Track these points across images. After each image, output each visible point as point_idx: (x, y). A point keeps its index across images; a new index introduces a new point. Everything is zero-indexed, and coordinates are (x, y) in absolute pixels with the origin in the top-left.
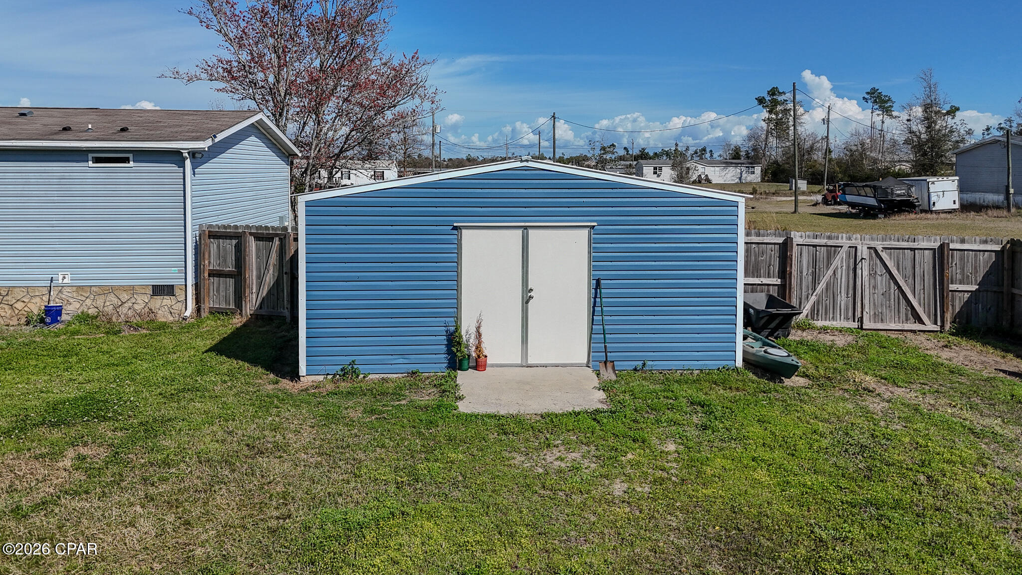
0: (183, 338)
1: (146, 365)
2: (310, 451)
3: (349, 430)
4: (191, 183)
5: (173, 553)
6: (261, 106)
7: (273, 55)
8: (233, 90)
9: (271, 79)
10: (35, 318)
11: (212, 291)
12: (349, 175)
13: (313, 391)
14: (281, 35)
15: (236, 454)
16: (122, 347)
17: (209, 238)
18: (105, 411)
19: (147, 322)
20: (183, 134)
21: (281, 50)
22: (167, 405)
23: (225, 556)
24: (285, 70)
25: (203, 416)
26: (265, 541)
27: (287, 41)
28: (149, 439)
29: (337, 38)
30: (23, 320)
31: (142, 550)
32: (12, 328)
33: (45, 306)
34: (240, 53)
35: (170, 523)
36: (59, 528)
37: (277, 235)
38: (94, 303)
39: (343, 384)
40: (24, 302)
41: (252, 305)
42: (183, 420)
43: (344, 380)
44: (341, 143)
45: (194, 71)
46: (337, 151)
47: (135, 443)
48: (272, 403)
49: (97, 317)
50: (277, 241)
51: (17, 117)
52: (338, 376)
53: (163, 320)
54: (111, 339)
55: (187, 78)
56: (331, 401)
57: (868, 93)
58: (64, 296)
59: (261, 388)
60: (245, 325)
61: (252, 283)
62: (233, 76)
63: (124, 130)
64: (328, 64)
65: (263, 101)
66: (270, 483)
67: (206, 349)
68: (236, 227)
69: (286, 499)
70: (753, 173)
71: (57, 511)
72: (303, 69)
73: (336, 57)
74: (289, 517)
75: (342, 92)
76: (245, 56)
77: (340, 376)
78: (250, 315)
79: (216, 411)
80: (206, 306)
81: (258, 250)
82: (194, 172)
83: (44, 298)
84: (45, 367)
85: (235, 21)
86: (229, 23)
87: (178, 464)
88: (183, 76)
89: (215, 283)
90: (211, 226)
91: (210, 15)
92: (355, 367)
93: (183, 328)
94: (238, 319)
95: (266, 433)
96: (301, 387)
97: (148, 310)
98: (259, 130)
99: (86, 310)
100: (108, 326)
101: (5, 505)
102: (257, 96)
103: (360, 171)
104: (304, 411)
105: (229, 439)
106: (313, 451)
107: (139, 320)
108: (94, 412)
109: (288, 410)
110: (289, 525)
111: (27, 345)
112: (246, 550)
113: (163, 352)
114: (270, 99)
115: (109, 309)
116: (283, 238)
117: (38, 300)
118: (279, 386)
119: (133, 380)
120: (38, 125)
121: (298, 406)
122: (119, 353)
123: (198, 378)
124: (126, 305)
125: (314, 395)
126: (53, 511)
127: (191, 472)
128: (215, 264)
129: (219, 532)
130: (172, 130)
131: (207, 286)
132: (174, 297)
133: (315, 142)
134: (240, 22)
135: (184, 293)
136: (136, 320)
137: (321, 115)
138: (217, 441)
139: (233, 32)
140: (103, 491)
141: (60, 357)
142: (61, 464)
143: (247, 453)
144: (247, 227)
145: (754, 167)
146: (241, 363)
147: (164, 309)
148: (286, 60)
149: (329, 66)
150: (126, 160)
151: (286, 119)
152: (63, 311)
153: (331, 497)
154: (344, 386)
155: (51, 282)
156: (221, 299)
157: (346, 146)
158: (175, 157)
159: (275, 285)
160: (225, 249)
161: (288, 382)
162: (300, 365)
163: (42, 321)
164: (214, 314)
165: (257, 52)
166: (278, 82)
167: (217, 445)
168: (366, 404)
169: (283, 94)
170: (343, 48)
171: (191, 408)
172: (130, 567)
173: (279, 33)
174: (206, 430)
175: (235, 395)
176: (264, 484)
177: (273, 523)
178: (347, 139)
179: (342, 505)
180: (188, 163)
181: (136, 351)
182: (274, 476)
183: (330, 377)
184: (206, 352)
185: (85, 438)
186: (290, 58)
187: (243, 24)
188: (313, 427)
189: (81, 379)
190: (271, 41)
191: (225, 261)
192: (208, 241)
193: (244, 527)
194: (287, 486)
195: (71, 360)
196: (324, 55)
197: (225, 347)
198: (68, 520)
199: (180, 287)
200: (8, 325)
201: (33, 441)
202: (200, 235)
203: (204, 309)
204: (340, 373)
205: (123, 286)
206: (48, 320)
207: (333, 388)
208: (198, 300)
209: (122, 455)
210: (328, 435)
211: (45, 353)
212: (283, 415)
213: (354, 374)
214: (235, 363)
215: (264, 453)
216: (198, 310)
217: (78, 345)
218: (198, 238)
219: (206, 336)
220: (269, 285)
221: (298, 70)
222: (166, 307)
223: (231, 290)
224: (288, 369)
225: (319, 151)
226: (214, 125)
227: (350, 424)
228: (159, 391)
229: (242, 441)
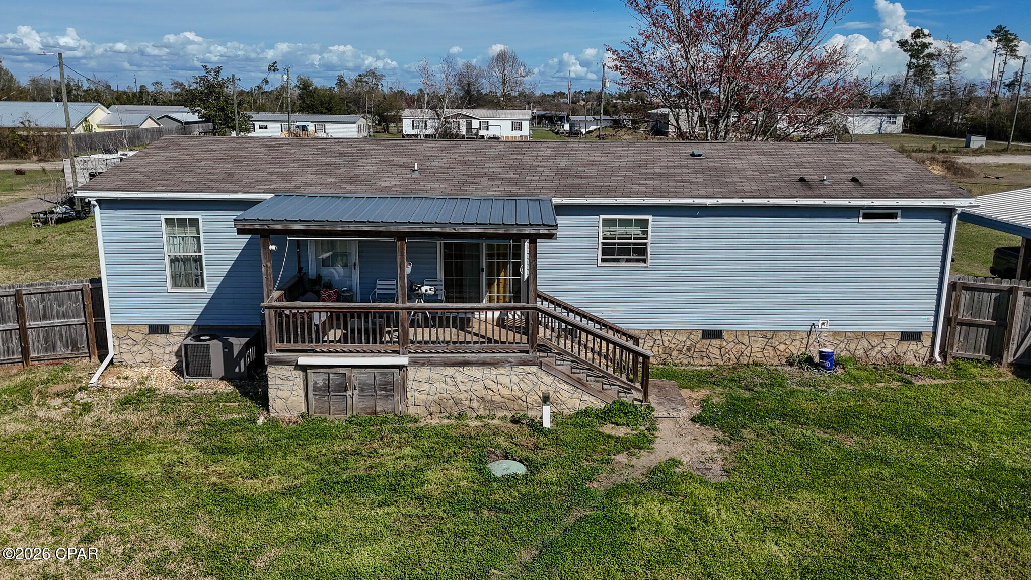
10: (798, 360)
11: (957, 338)
17: (962, 289)
30: (784, 361)
38: (847, 347)
40: (785, 344)
41: (1010, 355)
49: (848, 360)
57: (993, 31)
58: (820, 340)
61: (1015, 335)
63: (855, 180)
70: (894, 123)
80: (952, 352)
81: (1026, 304)
83: (803, 341)
89: (963, 331)
90: (963, 278)
97: (895, 354)
107: (886, 363)
115: (860, 353)
117: (797, 342)
124: (875, 349)
128: (965, 314)
131: (954, 333)
132: (920, 343)
135: (932, 339)
136: (883, 362)
145: (896, 117)
147: (911, 355)
150: (894, 216)
155: (812, 327)
156: (969, 346)
158: (944, 214)
160: (981, 301)
180: (955, 219)
191: (979, 311)
192: (961, 292)
199: (929, 334)
200: (770, 365)
203: (951, 355)
205: (875, 332)
216: (945, 355)
222: (911, 351)
223: (983, 339)
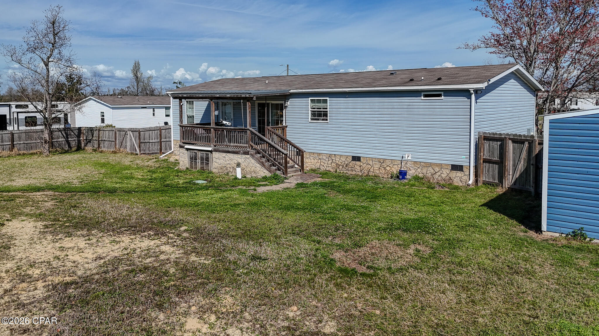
0: (468, 196)
1: (448, 208)
2: (550, 280)
3: (579, 273)
4: (475, 108)
5: (466, 316)
6: (517, 60)
7: (527, 28)
8: (500, 52)
9: (525, 43)
10: (395, 175)
11: (484, 171)
12: (577, 102)
13: (551, 242)
14: (533, 15)
15: (501, 270)
16: (435, 196)
17: (484, 140)
18: (428, 228)
19: (448, 184)
20: (471, 80)
21: (532, 25)
22: (460, 232)
23: (496, 328)
24: (535, 36)
25: (481, 243)
26: (521, 328)
27: (537, 18)
28: (451, 248)
29: (573, 11)
30: (390, 176)
31: (449, 309)
32: (385, 179)
33: (400, 170)
34: (505, 29)
35: (464, 298)
36: (409, 283)
37: (527, 140)
38: (422, 171)
39: (573, 242)
40: (390, 167)
41: (509, 182)
42: (469, 243)
43: (574, 239)
44: (573, 81)
45: (477, 43)
46: (570, 86)
47: (444, 249)
48: (523, 244)
49: (423, 178)
50: (526, 144)
51: (389, 75)
52: (570, 236)
53: (457, 184)
54: (430, 191)
55: (473, 48)
56: (565, 251)
58: (408, 166)
59: (516, 233)
60: (504, 194)
61: (510, 169)
62: (500, 43)
63: (439, 79)
64: (566, 30)
65: (519, 57)
66: (524, 293)
67: (481, 204)
68: (500, 134)
69: (534, 306)
71: (407, 274)
72: (548, 34)
73: (572, 24)
74: (537, 317)
75: (576, 47)
76: (508, 31)
77: (571, 236)
78: (508, 188)
79: (488, 242)
80: (482, 179)
81: (514, 149)
82: (476, 101)
83: (399, 166)
84: (399, 201)
85: (503, 10)
86: (499, 12)
87: (467, 267)
88: (470, 47)
89: (487, 166)
90: (485, 133)
91: (488, 9)
92: (584, 232)
93: (468, 190)
94: (500, 189)
95: (520, 261)
96: (543, 238)
97: (449, 178)
98: (517, 76)
99: (418, 174)
100: (428, 184)
101: (384, 265)
102: (515, 55)
103: (587, 99)
104: (545, 254)
105: (497, 260)
106: (553, 281)
107: (444, 183)
108: (423, 228)
109: (534, 251)
110: (538, 323)
111: (391, 188)
112: (509, 329)
113: (457, 202)
114: (524, 55)
115: (429, 175)
116: (531, 142)
117: (396, 166)
118: (528, 234)
119: (441, 215)
120: (399, 79)
121: (541, 249)
122: (434, 199)
123: (477, 220)
124: (437, 174)
125: (552, 244)
126: (405, 274)
127: (474, 273)
128: (487, 155)
129: (492, 312)
130: (464, 78)
131: (482, 167)
132: (463, 172)
133: (554, 81)
134: (506, 10)
135: (469, 170)
136: (443, 182)
137: (559, 63)
138: (489, 259)
139: (501, 17)
140: (429, 271)
141: (406, 196)
142: (408, 251)
143: (508, 271)
144: (508, 134)
146: (503, 216)
147: (457, 178)
148: (535, 30)
149: (567, 31)
150: (440, 95)
151: (534, 67)
152: (407, 174)
153: (567, 314)
154: (575, 243)
155: (402, 158)
156: (490, 176)
157: (577, 83)
158: (466, 93)
159: (525, 172)
160: (493, 147)
161: (534, 233)
162: (542, 224)
163: (398, 177)
164: (485, 184)
165: (516, 27)
166: (530, 44)
167: (489, 262)
168: (592, 259)
169: (532, 52)
170: (577, 17)
171: (473, 236)
172: (443, 316)
173: (531, 14)
174: (482, 251)
175: (499, 234)
176: (520, 292)
177: (526, 318)
178: (578, 78)
179: (575, 321)
180: (473, 96)
181: (443, 199)
182: (526, 289)
183: (564, 235)
184: (481, 206)
185: (419, 241)
186: (538, 28)
187: (508, 11)
188: (552, 265)
189: (416, 209)
190: (526, 19)
191: (493, 153)
192: (483, 141)
193: (507, 315)
194: (535, 298)
195: (411, 199)
196: (563, 24)
197: (492, 205)
198: (413, 281)
199: (467, 167)
200: (383, 177)
201: (395, 237)
202: (479, 138)
203: (480, 181)
204: (571, 234)
205: (436, 164)
206: (401, 177)
207: (567, 243)
208: (476, 175)
209: (438, 254)
210: (563, 273)
211: (399, 194)
212: (531, 253)
213: (582, 237)
214: (499, 216)
215: (519, 274)
216: (476, 181)
217: (414, 192)
218: (477, 139)
219: (481, 197)
220: (521, 171)
221: (544, 36)
222: (458, 177)
223: (496, 172)
224: (533, 225)
225: (557, 87)
226: (489, 74)
227: (580, 269)
228: (455, 223)
229: (504, 262)
